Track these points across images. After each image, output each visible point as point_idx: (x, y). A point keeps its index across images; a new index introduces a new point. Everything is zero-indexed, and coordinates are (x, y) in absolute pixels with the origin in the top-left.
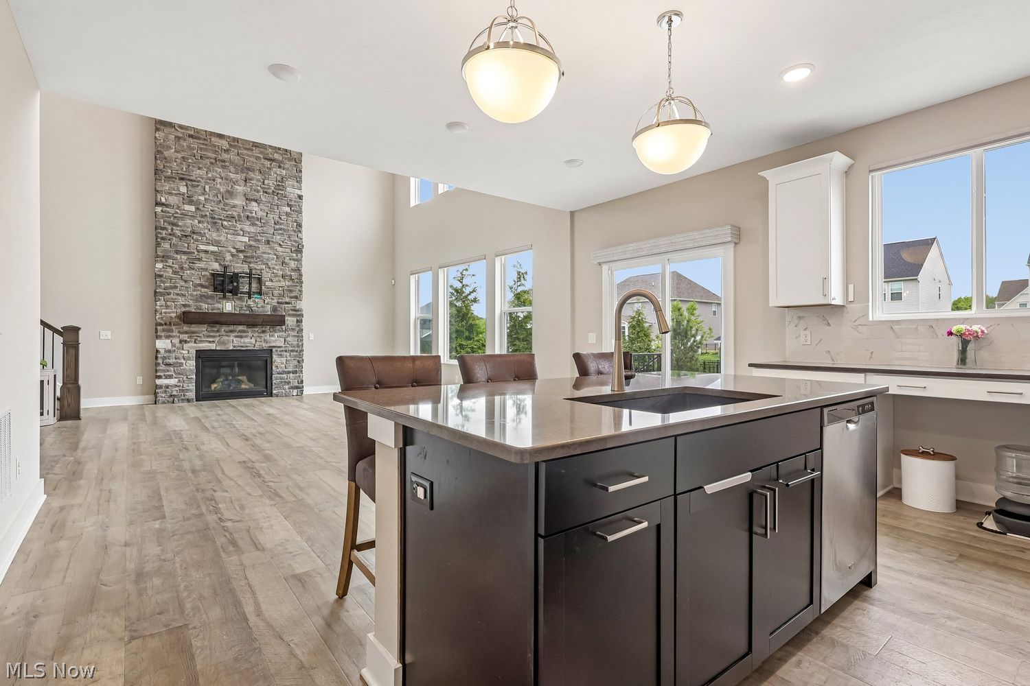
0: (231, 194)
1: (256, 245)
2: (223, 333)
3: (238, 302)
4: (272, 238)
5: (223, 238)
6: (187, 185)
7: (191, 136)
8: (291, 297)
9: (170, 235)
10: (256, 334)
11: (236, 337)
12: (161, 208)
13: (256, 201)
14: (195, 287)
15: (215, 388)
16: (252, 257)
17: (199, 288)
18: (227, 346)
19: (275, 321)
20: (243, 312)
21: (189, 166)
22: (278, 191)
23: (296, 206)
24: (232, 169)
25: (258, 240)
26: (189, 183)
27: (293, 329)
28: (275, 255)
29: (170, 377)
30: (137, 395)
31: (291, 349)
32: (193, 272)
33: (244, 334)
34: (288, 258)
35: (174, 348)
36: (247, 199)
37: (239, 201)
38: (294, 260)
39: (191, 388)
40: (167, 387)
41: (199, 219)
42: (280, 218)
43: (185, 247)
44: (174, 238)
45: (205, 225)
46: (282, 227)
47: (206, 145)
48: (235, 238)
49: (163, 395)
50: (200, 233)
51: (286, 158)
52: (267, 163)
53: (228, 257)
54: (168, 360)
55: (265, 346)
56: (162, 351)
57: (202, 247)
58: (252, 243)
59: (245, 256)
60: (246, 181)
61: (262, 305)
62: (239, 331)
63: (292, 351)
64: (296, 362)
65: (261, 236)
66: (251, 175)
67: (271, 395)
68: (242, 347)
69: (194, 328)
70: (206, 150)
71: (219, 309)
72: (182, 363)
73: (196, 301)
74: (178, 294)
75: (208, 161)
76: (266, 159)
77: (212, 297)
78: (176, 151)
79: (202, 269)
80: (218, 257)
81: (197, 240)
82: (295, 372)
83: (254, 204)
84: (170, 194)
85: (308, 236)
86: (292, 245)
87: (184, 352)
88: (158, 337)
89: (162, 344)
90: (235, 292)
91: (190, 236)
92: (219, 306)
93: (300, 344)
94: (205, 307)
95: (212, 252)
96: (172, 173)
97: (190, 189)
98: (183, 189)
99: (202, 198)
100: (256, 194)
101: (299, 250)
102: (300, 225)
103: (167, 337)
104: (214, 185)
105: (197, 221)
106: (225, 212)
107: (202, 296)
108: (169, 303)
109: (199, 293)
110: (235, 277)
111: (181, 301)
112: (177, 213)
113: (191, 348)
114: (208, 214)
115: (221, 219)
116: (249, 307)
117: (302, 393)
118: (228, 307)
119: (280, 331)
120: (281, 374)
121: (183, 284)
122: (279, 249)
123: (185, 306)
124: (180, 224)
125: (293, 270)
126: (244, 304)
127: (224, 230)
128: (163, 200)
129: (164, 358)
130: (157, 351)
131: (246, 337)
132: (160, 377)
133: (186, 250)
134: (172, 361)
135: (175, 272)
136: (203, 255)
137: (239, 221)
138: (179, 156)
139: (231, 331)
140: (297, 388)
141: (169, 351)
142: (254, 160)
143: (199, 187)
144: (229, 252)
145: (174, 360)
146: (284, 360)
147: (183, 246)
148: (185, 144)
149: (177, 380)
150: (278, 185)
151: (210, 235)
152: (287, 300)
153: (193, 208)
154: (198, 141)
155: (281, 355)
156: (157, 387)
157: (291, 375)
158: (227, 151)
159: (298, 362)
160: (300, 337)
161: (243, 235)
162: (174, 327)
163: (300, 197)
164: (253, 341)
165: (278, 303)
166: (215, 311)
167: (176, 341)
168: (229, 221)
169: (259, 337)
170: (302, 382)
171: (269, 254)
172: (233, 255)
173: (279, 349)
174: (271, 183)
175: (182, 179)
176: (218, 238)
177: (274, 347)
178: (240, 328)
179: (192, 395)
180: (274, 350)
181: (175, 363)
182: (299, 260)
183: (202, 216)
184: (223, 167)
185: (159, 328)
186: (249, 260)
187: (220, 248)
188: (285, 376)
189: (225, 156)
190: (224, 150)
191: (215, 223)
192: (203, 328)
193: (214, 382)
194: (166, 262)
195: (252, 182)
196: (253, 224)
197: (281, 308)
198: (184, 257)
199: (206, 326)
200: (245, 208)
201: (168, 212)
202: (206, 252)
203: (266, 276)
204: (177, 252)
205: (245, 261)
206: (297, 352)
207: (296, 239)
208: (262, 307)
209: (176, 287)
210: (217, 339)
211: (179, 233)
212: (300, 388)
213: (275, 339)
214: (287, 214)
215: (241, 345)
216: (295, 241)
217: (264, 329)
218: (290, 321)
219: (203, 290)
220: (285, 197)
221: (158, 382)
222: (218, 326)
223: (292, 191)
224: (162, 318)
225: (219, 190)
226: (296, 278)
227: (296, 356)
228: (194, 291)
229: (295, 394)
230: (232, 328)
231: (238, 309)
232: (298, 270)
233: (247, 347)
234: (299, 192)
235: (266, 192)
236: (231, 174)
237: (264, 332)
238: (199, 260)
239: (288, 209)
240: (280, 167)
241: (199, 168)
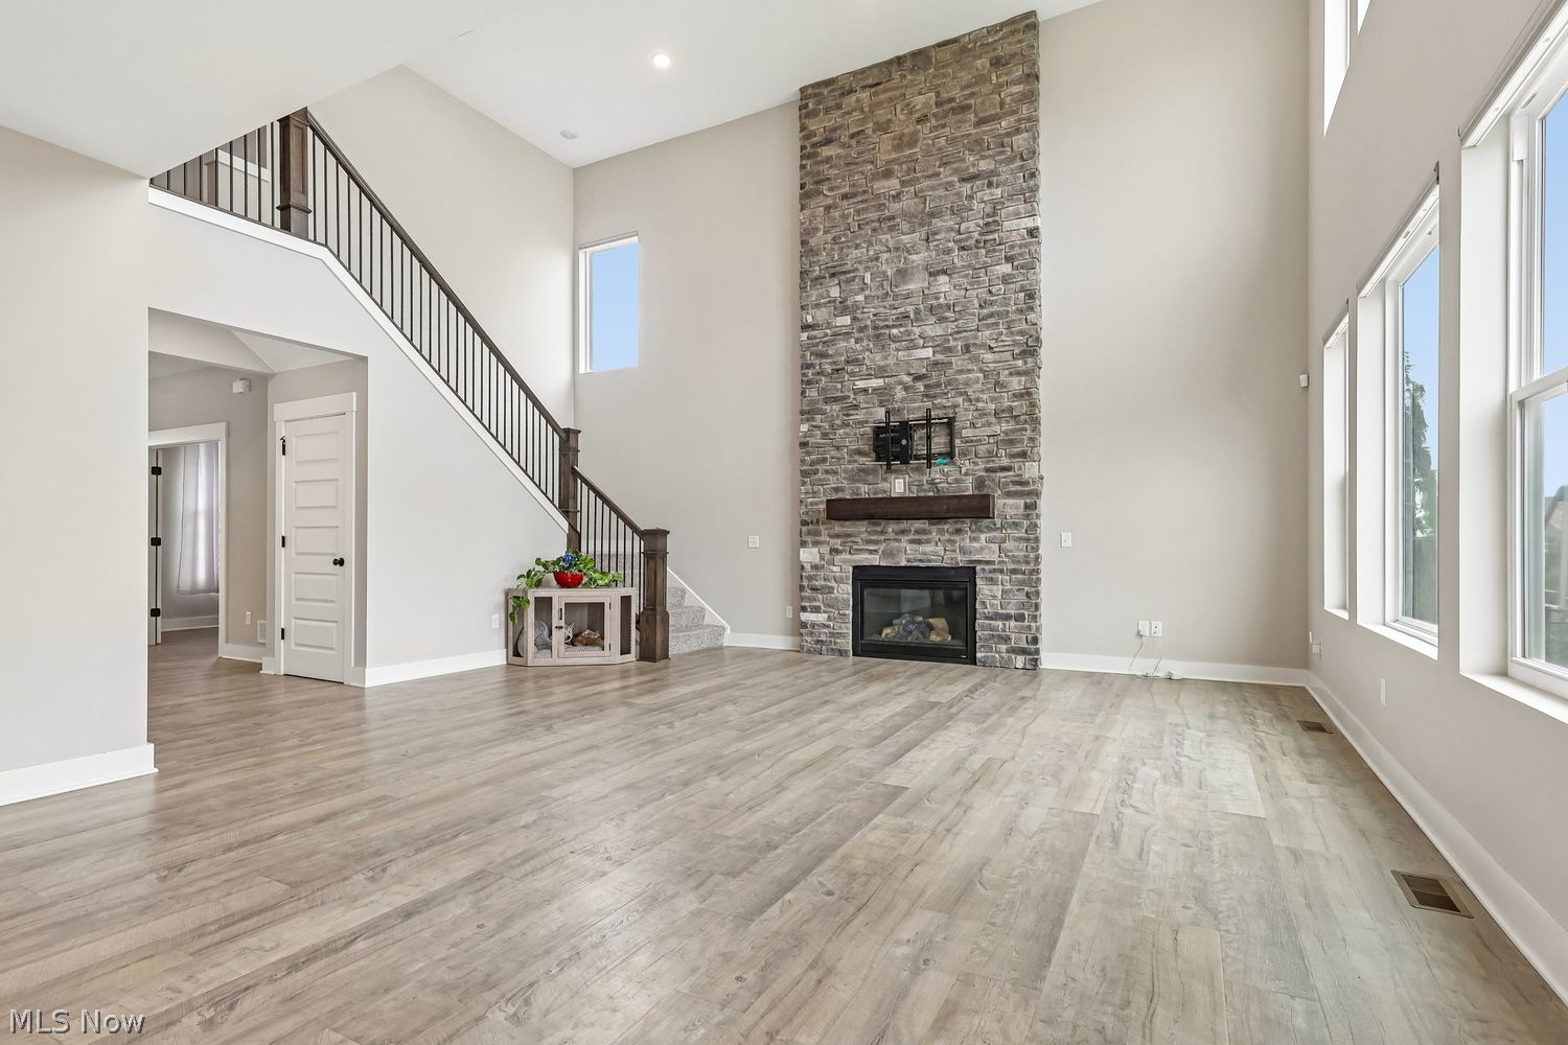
0: (903, 274)
1: (946, 360)
2: (892, 536)
3: (916, 476)
4: (976, 338)
5: (891, 361)
6: (839, 284)
7: (845, 197)
8: (1013, 456)
9: (818, 373)
10: (947, 536)
11: (912, 542)
12: (806, 334)
13: (944, 272)
14: (851, 456)
15: (887, 635)
16: (938, 385)
17: (856, 457)
18: (896, 560)
19: (977, 509)
20: (922, 494)
21: (842, 248)
22: (990, 234)
23: (1024, 257)
24: (905, 226)
25: (950, 349)
26: (843, 278)
27: (1016, 525)
28: (981, 370)
29: (816, 610)
30: (786, 635)
31: (1011, 566)
32: (848, 430)
33: (925, 537)
34: (1007, 372)
35: (823, 562)
36: (931, 274)
37: (914, 285)
38: (1019, 374)
39: (845, 631)
40: (813, 625)
41: (857, 335)
42: (990, 292)
43: (837, 390)
44: (823, 378)
45: (865, 343)
46: (995, 308)
47: (866, 201)
48: (909, 355)
49: (809, 639)
50: (857, 360)
51: (1001, 162)
52: (966, 188)
53: (900, 393)
54: (814, 582)
55: (961, 560)
56: (808, 567)
57: (861, 384)
58: (940, 357)
59: (926, 386)
60: (927, 240)
61: (954, 478)
62: (917, 532)
63: (1014, 572)
64: (1022, 597)
65: (955, 339)
66: (937, 223)
67: (973, 661)
68: (921, 561)
69: (849, 527)
70: (865, 210)
71: (885, 492)
72: (832, 588)
73: (852, 480)
74: (827, 472)
75: (868, 230)
76: (963, 180)
77: (873, 471)
78: (825, 232)
79: (859, 422)
80: (883, 395)
81: (852, 374)
82: (1020, 618)
83: (943, 279)
84: (818, 306)
85: (1050, 317)
86: (1015, 343)
87: (835, 569)
88: (803, 544)
89: (808, 555)
90: (905, 457)
91: (844, 369)
92: (886, 485)
93: (1032, 555)
94: (864, 491)
95: (875, 389)
96: (820, 270)
97: (843, 288)
98: (835, 292)
99: (860, 298)
100: (946, 257)
101: (1030, 350)
102: (1031, 295)
103: (816, 544)
104: (878, 267)
105: (853, 340)
106: (894, 312)
107: (860, 470)
108: (816, 488)
109: (856, 465)
110: (905, 428)
111: (833, 482)
112: (826, 335)
113: (844, 561)
114: (869, 323)
115: (887, 327)
116: (932, 483)
117: (1036, 665)
118: (898, 486)
119: (990, 529)
120: (992, 619)
121: (834, 453)
122: (989, 357)
123: (836, 490)
124: (830, 352)
125: (1018, 396)
126: (925, 478)
127: (893, 345)
128: (810, 319)
129: (810, 578)
130: (803, 568)
131: (928, 542)
132: (804, 609)
133: (839, 394)
134: (819, 583)
135: (825, 435)
136: (861, 398)
137: (917, 320)
138: (829, 237)
139: (903, 532)
140: (1023, 651)
141: (815, 567)
142: (941, 192)
143: (857, 280)
144: (900, 383)
145: (822, 582)
146: (997, 590)
147: (837, 389)
148: (837, 214)
149: (826, 616)
150: (987, 224)
151: (873, 361)
152: (1005, 462)
153: (847, 320)
154: (855, 200)
155: (991, 579)
156: (804, 625)
157: (1013, 623)
158: (897, 197)
159: (1028, 595)
160: (1032, 541)
161: (924, 347)
162: (822, 528)
163: (1033, 232)
164: (940, 549)
165: (988, 470)
166: (880, 496)
167: (825, 549)
168: (901, 325)
169: (950, 541)
170: (1035, 640)
171: (969, 371)
172: (906, 388)
173: (987, 567)
174: (972, 226)
175: (833, 275)
176: (882, 363)
177: (979, 562)
178: (917, 525)
179: (847, 643)
180: (978, 568)
181: (823, 587)
182: (1030, 373)
183: (861, 330)
184: (891, 229)
185: (804, 529)
186: (932, 392)
187: (887, 380)
188: (1000, 624)
189: (895, 207)
190: (893, 197)
191: (879, 338)
192: (861, 528)
193: (890, 624)
194: (813, 419)
195: (938, 237)
196: (942, 320)
197: (993, 480)
198: (836, 407)
199: (865, 523)
200: (926, 292)
201: (815, 338)
202: (865, 390)
203: (964, 416)
204: (827, 401)
205: (927, 396)
206: (1024, 574)
207: (1024, 326)
208: (957, 481)
209: (824, 460)
210: (882, 547)
211: (828, 369)
212: (1031, 652)
213: (976, 546)
214: (1006, 279)
215: (919, 557)
216: (1022, 333)
217: (959, 526)
218: (1007, 507)
219: (862, 460)
220: (1000, 244)
221: (805, 616)
222: (883, 522)
223: (1014, 226)
224: (807, 513)
225: (884, 273)
226: (1025, 416)
227: (1022, 583)
228: (849, 462)
229: (1020, 665)
230: (904, 525)
231: (914, 489)
232: (1027, 394)
233: (929, 561)
234: (1029, 223)
235: (963, 248)
236: (903, 237)
237: (958, 531)
238: (856, 407)
239: (1006, 268)
240: (990, 185)
241: (857, 247)
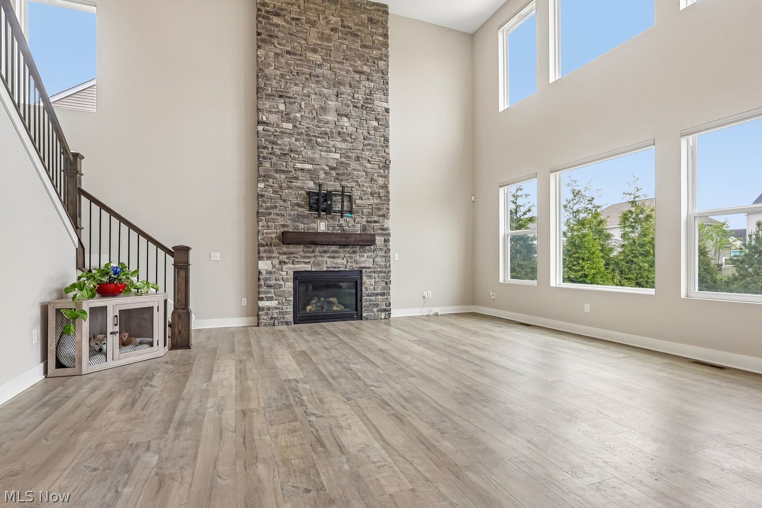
0: (324, 109)
1: (347, 162)
2: (318, 254)
3: (331, 222)
4: (362, 154)
5: (317, 156)
6: (285, 103)
7: (288, 52)
8: (379, 216)
9: (271, 154)
10: (348, 255)
11: (330, 257)
12: (262, 127)
13: (346, 116)
14: (293, 206)
15: (310, 310)
16: (343, 174)
17: (296, 208)
18: (321, 267)
19: (365, 241)
20: (335, 232)
21: (287, 83)
22: (367, 105)
23: (383, 120)
24: (325, 84)
25: (349, 157)
26: (287, 100)
27: (381, 249)
28: (365, 171)
29: (271, 299)
30: (241, 316)
31: (379, 270)
32: (290, 191)
33: (336, 255)
34: (376, 175)
35: (274, 270)
36: (338, 115)
37: (331, 117)
38: (382, 176)
39: (289, 310)
40: (269, 309)
41: (296, 136)
42: (369, 133)
43: (283, 166)
44: (274, 157)
45: (301, 142)
46: (371, 142)
47: (302, 60)
48: (328, 155)
49: (265, 317)
50: (297, 151)
51: (373, 70)
52: (357, 76)
53: (322, 175)
54: (269, 282)
55: (356, 267)
56: (264, 272)
57: (299, 166)
58: (343, 160)
59: (337, 174)
60: (337, 96)
61: (353, 225)
62: (332, 252)
63: (380, 272)
64: (383, 284)
65: (352, 152)
66: (342, 89)
67: (361, 318)
68: (335, 268)
69: (292, 249)
70: (301, 66)
71: (314, 229)
72: (281, 285)
73: (294, 221)
74: (277, 214)
75: (303, 77)
76: (356, 72)
77: (307, 217)
78: (275, 69)
79: (299, 188)
80: (313, 175)
81: (294, 159)
82: (383, 294)
83: (345, 119)
84: (270, 112)
85: (394, 151)
86: (380, 161)
87: (284, 273)
88: (260, 258)
89: (264, 265)
90: (328, 210)
91: (288, 154)
92: (314, 225)
93: (388, 264)
94: (301, 227)
95: (308, 170)
96: (272, 91)
97: (288, 106)
98: (282, 107)
99: (298, 115)
100: (347, 108)
101: (386, 166)
102: (387, 140)
103: (269, 258)
104: (309, 101)
105: (294, 139)
106: (319, 129)
107: (299, 215)
108: (270, 224)
109: (296, 212)
110: (328, 196)
111: (281, 221)
112: (276, 131)
113: (289, 269)
114: (304, 131)
115: (315, 136)
116: (341, 226)
117: (390, 317)
118: (322, 226)
119: (369, 251)
120: (371, 296)
121: (282, 203)
122: (369, 165)
123: (284, 226)
124: (279, 142)
125: (381, 187)
126: (337, 223)
127: (318, 147)
128: (265, 119)
129: (266, 280)
130: (260, 273)
131: (338, 257)
132: (262, 299)
133: (284, 169)
134: (273, 282)
135: (275, 192)
136: (299, 173)
137: (332, 137)
138: (278, 73)
139: (325, 252)
140: (385, 310)
141: (270, 273)
142: (344, 73)
143: (296, 104)
144: (323, 169)
145: (274, 282)
146: (373, 281)
147: (282, 165)
148: (283, 61)
149: (277, 302)
150: (367, 99)
151: (306, 153)
152: (376, 218)
153: (290, 126)
154: (295, 58)
155: (370, 276)
156: (260, 309)
157: (380, 297)
158: (320, 66)
159: (386, 283)
160: (387, 258)
161: (335, 152)
162: (274, 248)
163: (387, 110)
164: (345, 261)
165: (368, 222)
166: (311, 231)
167: (276, 262)
168: (323, 137)
169: (350, 257)
170: (390, 304)
171: (359, 170)
172: (326, 173)
173: (368, 270)
174: (360, 96)
175: (281, 96)
176: (312, 156)
177: (364, 268)
178: (333, 248)
179: (290, 317)
180: (364, 271)
181: (275, 285)
182: (386, 177)
183: (299, 134)
184: (317, 82)
185: (261, 249)
186: (341, 177)
187: (314, 166)
188: (373, 298)
189: (319, 71)
190: (318, 65)
191: (310, 141)
192: (300, 249)
193: (308, 304)
194: (268, 181)
195: (343, 96)
196: (345, 141)
197: (370, 227)
198: (283, 176)
199: (302, 246)
200: (337, 123)
201: (269, 131)
202: (302, 170)
203: (356, 194)
204: (277, 171)
205: (337, 179)
206: (385, 273)
207: (384, 154)
208: (353, 226)
209: (276, 207)
210: (312, 260)
211: (278, 152)
212: (387, 311)
213: (365, 259)
214: (375, 129)
215: (334, 265)
216: (383, 157)
217: (354, 249)
218: (379, 240)
219: (300, 209)
220: (373, 111)
221: (261, 304)
222: (313, 246)
223: (379, 105)
224: (264, 239)
225: (313, 106)
226: (383, 195)
227: (384, 277)
228: (292, 210)
229: (383, 317)
230: (325, 248)
231: (331, 228)
232: (385, 187)
233: (339, 268)
234: (385, 105)
235: (356, 107)
236: (324, 89)
237: (354, 252)
238: (296, 178)
239: (375, 123)
240: (368, 79)
241: (296, 85)
